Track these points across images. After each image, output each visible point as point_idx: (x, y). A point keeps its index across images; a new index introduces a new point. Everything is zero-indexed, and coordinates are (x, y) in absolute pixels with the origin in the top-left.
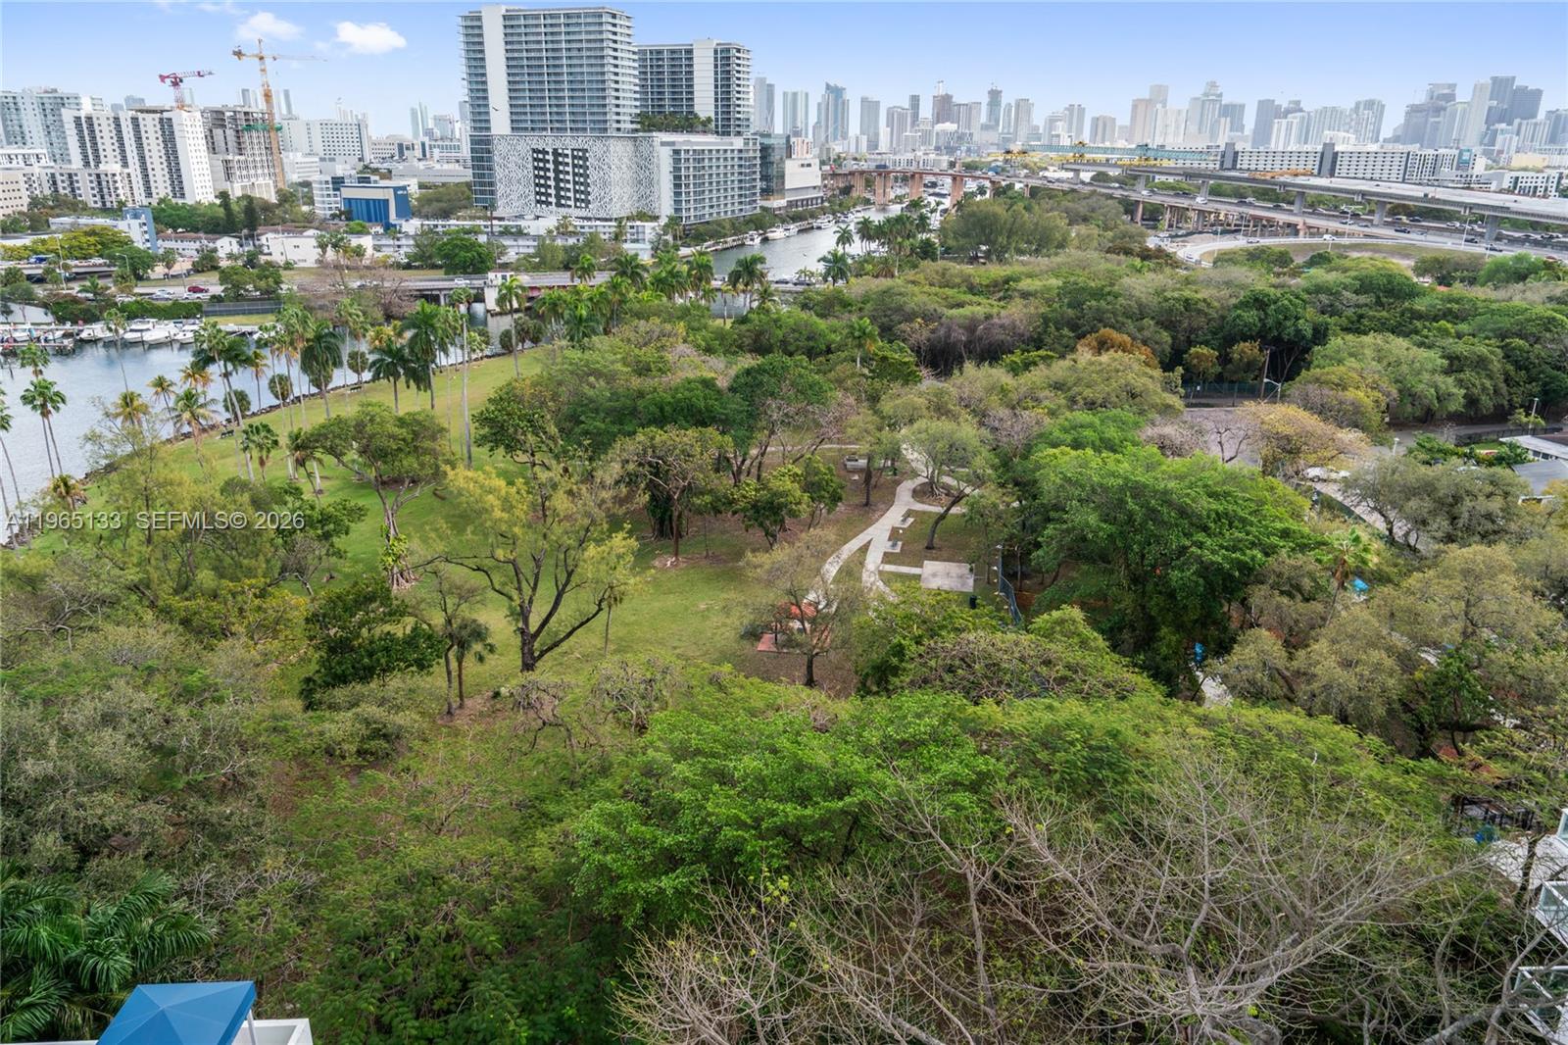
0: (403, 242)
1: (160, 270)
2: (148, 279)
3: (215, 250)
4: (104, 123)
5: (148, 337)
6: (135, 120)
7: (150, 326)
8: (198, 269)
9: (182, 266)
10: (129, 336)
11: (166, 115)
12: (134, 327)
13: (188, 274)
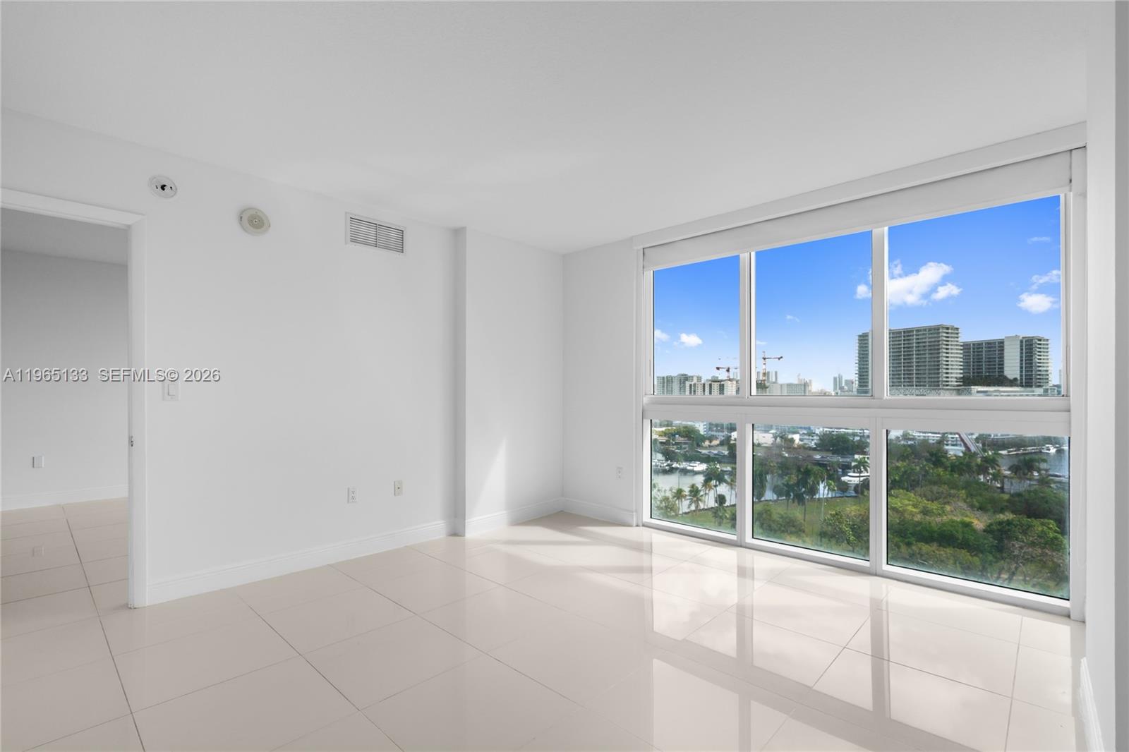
0: (815, 438)
1: (707, 443)
2: (702, 447)
3: (731, 436)
4: (700, 386)
5: (695, 469)
6: (710, 385)
7: (696, 465)
8: (722, 444)
9: (715, 442)
10: (689, 468)
11: (722, 383)
12: (691, 465)
13: (718, 445)
